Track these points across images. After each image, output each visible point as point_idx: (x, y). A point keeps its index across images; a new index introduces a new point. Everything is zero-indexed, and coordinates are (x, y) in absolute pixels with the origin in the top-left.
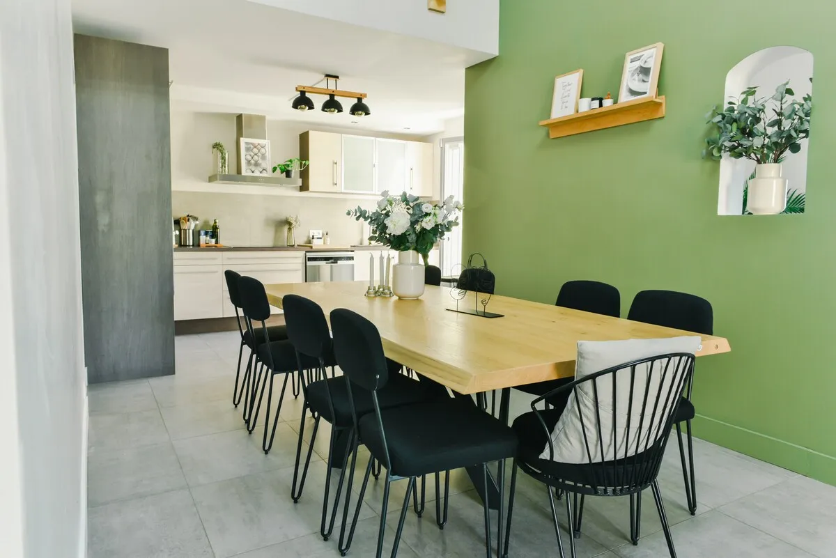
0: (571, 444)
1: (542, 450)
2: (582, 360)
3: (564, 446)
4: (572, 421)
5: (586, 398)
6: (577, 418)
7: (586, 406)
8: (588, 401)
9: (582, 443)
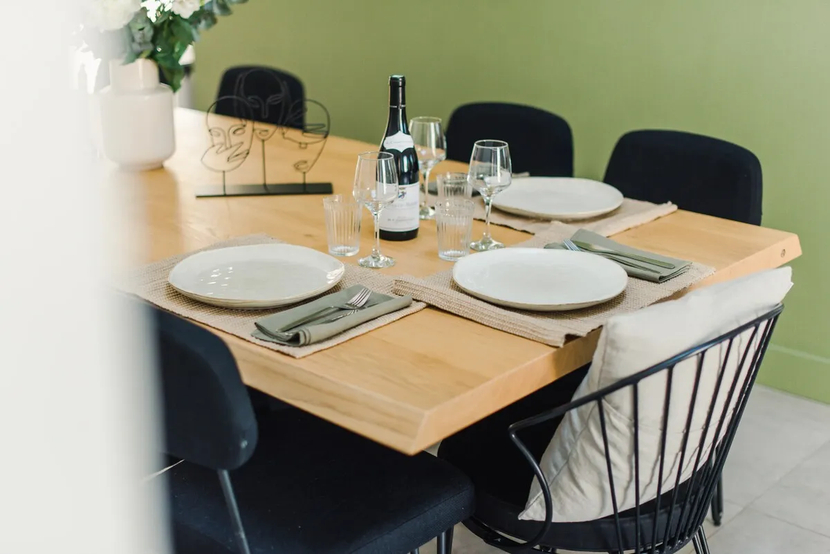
0: (582, 491)
1: (522, 504)
2: (614, 353)
3: (567, 494)
4: (584, 451)
5: (615, 415)
6: (600, 451)
7: (615, 428)
8: (619, 420)
9: (602, 489)
